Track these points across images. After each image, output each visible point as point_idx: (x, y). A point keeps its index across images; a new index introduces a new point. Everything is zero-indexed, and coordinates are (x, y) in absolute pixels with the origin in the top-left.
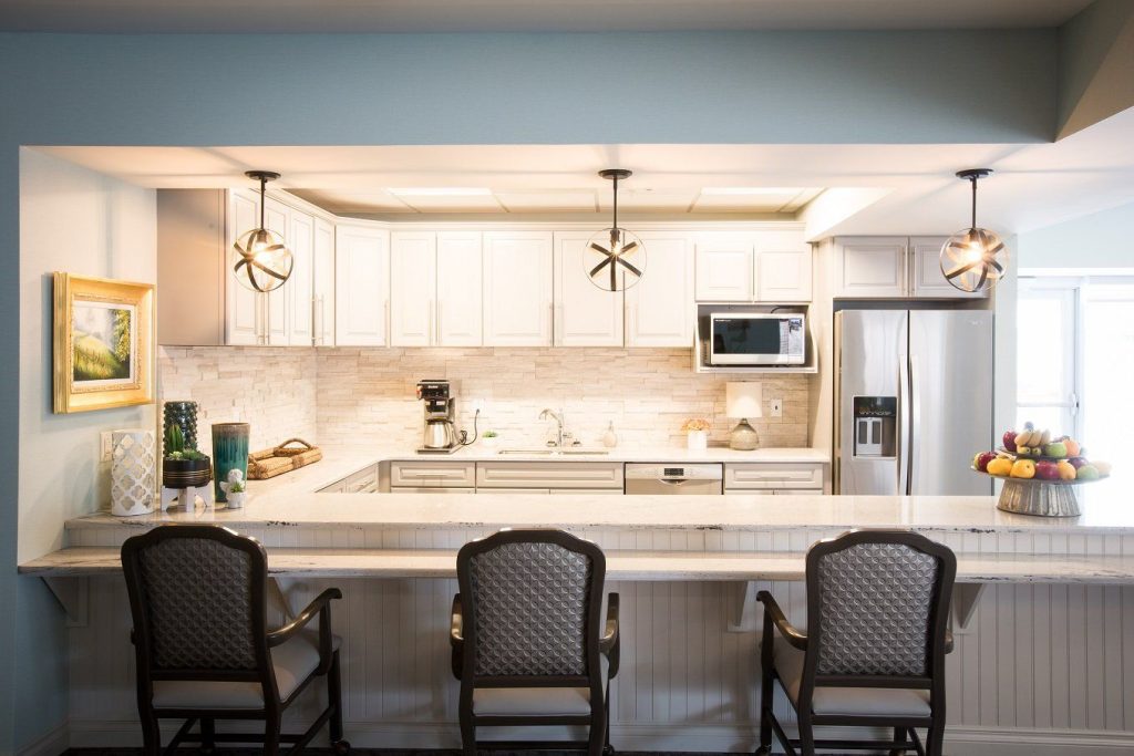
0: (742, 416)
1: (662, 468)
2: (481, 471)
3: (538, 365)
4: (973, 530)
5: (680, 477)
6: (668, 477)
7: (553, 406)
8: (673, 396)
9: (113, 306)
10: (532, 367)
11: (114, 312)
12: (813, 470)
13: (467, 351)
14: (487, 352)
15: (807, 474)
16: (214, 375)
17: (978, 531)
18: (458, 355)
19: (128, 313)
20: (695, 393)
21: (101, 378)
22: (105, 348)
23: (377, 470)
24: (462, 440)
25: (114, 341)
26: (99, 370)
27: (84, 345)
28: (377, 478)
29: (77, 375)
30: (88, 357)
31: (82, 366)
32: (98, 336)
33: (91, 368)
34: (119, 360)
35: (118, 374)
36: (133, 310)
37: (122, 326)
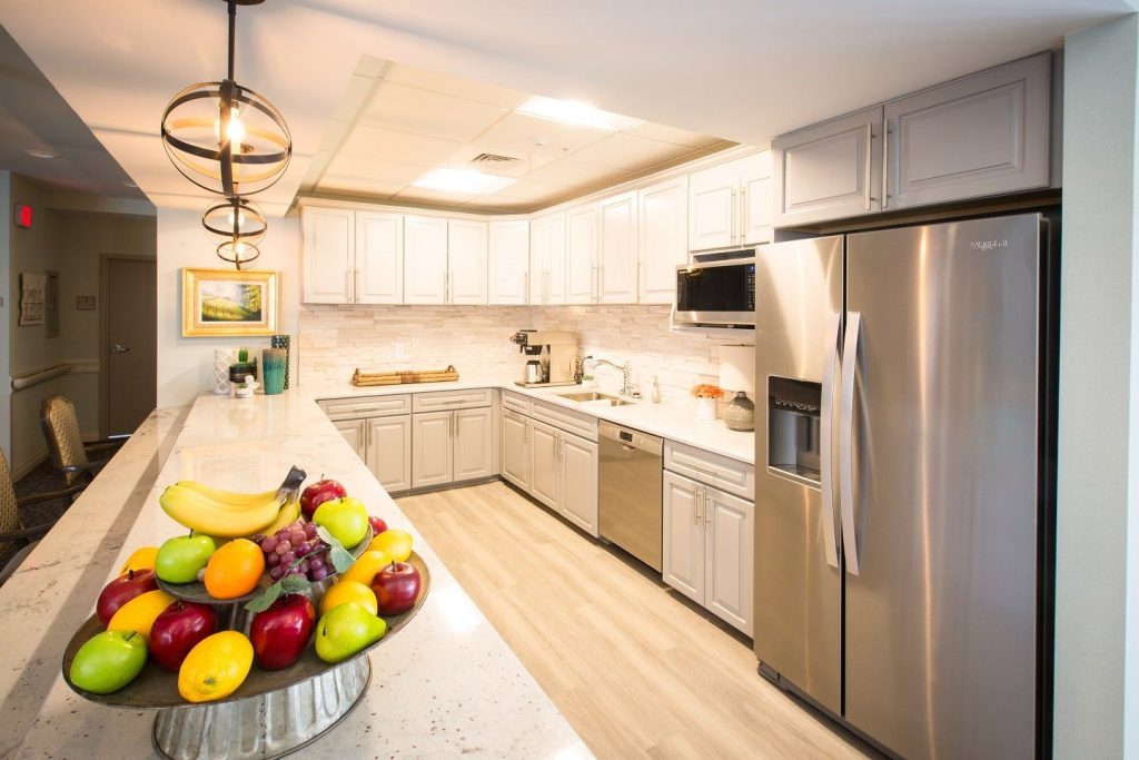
1: (618, 431)
9: (242, 283)
10: (618, 322)
11: (244, 286)
12: (744, 472)
15: (738, 475)
16: (371, 322)
19: (259, 287)
21: (230, 320)
22: (235, 304)
23: (489, 393)
24: (579, 378)
25: (245, 302)
26: (228, 316)
27: (213, 303)
28: (488, 398)
29: (206, 318)
30: (216, 310)
31: (211, 313)
32: (228, 299)
33: (220, 315)
34: (249, 311)
35: (248, 319)
36: (263, 285)
37: (253, 294)
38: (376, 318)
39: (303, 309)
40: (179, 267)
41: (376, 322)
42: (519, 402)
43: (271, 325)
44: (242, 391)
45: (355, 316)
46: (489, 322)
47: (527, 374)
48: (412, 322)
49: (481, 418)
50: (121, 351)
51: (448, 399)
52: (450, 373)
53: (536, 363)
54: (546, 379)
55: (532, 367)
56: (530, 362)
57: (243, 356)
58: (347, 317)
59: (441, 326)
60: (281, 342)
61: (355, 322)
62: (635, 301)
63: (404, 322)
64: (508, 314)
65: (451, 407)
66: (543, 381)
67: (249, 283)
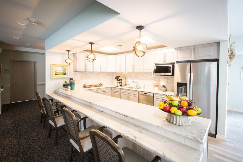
0: (164, 85)
1: (143, 93)
2: (121, 90)
3: (136, 75)
4: (124, 115)
5: (146, 95)
6: (144, 94)
7: (136, 81)
8: (155, 80)
10: (135, 75)
11: (63, 68)
13: (127, 72)
14: (129, 72)
17: (125, 116)
18: (126, 73)
19: (66, 68)
20: (158, 80)
21: (60, 75)
22: (61, 72)
23: (110, 88)
24: (126, 85)
25: (63, 71)
26: (60, 74)
27: (57, 71)
28: (110, 89)
29: (56, 75)
30: (58, 73)
31: (57, 74)
32: (60, 70)
33: (58, 74)
34: (64, 73)
35: (64, 75)
36: (67, 68)
37: (65, 69)
38: (87, 74)
39: (74, 72)
40: (51, 64)
41: (87, 75)
42: (117, 89)
43: (69, 76)
44: (68, 89)
45: (83, 74)
46: (106, 75)
47: (118, 84)
48: (93, 75)
49: (108, 93)
50: (15, 82)
51: (104, 90)
52: (100, 85)
53: (119, 82)
54: (121, 85)
55: (119, 83)
56: (118, 82)
57: (66, 82)
58: (82, 74)
59: (98, 76)
60: (71, 79)
61: (84, 75)
62: (142, 71)
63: (91, 75)
64: (109, 73)
65: (104, 91)
66: (120, 86)
67: (64, 67)
